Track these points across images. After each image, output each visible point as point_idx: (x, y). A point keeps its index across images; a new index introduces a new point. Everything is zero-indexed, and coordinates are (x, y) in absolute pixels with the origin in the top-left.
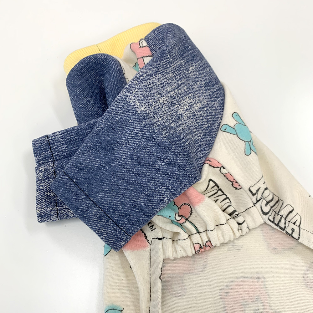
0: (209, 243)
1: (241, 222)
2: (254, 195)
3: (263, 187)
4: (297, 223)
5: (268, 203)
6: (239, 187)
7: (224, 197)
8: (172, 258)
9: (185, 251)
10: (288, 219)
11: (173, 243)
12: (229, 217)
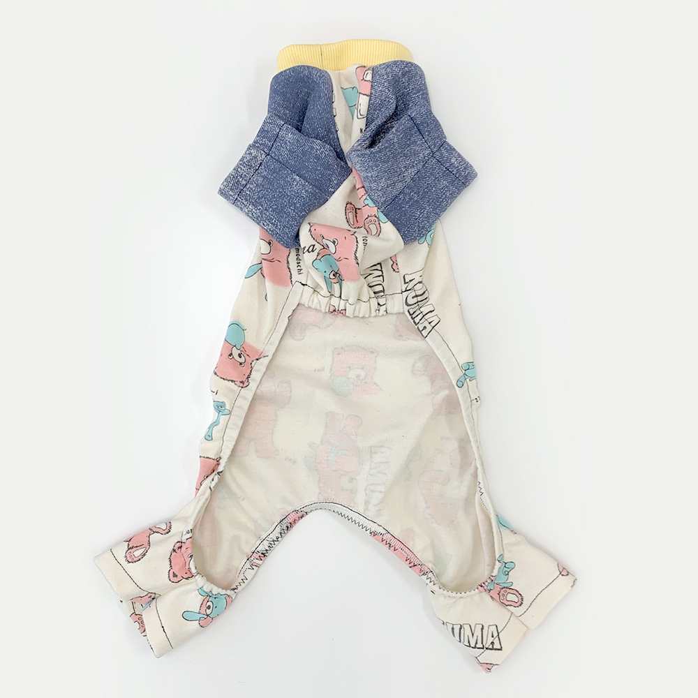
0: (344, 311)
1: (381, 304)
2: (405, 283)
3: (418, 279)
4: (433, 324)
5: (416, 296)
6: (397, 270)
7: (380, 273)
8: (307, 306)
9: (320, 307)
10: (426, 317)
11: (313, 293)
12: (373, 295)
